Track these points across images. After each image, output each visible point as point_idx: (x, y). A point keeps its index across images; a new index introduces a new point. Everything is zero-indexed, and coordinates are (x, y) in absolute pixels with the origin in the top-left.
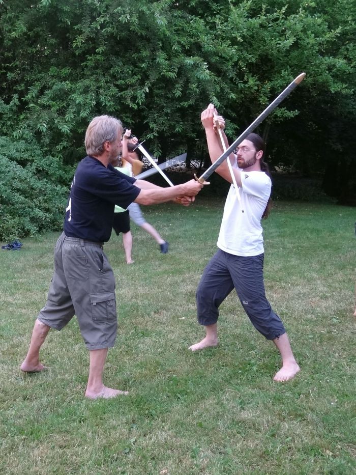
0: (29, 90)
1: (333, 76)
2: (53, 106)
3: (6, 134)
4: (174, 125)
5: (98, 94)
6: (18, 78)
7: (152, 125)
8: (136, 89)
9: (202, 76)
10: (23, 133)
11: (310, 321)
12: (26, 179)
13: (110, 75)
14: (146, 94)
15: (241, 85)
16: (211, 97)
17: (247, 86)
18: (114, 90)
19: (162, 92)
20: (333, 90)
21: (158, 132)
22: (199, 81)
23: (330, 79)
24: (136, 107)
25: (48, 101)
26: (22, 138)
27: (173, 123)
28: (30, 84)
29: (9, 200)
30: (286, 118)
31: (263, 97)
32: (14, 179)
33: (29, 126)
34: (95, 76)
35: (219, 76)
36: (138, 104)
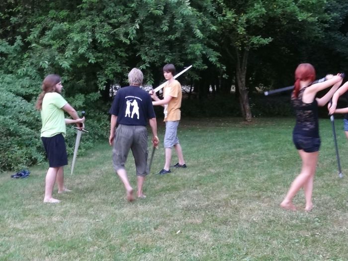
0: (31, 31)
1: (299, 7)
2: (53, 45)
3: (11, 72)
4: (164, 56)
5: (93, 32)
6: (21, 21)
7: (144, 57)
8: (127, 26)
9: (185, 12)
10: (27, 71)
11: (295, 226)
12: (31, 112)
13: (103, 15)
14: (137, 30)
15: (220, 18)
16: (194, 29)
17: (225, 18)
18: (108, 28)
19: (151, 28)
20: (300, 18)
21: (149, 63)
22: (183, 16)
23: (297, 9)
24: (128, 42)
25: (48, 41)
26: (26, 75)
27: (162, 55)
28: (31, 26)
29: (16, 132)
30: (261, 45)
31: (241, 28)
32: (20, 112)
33: (32, 64)
34: (90, 16)
35: (200, 12)
36: (130, 39)
